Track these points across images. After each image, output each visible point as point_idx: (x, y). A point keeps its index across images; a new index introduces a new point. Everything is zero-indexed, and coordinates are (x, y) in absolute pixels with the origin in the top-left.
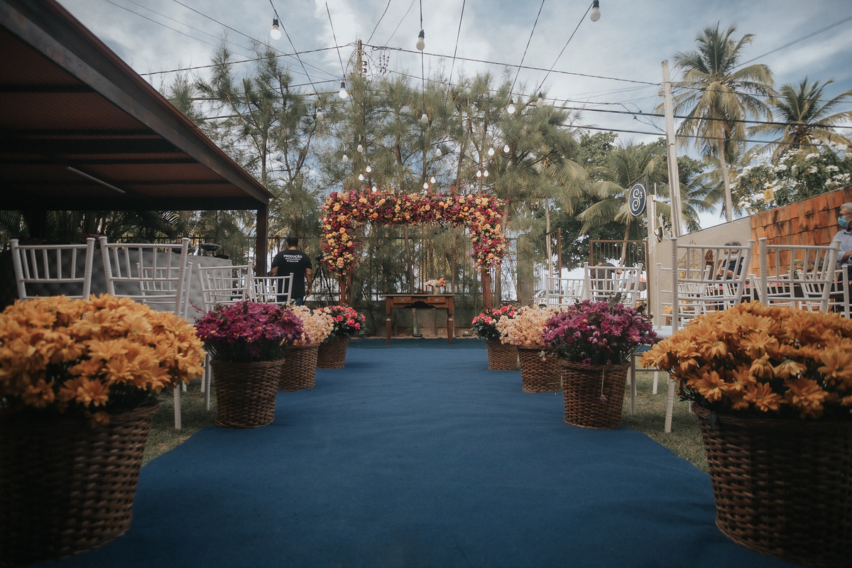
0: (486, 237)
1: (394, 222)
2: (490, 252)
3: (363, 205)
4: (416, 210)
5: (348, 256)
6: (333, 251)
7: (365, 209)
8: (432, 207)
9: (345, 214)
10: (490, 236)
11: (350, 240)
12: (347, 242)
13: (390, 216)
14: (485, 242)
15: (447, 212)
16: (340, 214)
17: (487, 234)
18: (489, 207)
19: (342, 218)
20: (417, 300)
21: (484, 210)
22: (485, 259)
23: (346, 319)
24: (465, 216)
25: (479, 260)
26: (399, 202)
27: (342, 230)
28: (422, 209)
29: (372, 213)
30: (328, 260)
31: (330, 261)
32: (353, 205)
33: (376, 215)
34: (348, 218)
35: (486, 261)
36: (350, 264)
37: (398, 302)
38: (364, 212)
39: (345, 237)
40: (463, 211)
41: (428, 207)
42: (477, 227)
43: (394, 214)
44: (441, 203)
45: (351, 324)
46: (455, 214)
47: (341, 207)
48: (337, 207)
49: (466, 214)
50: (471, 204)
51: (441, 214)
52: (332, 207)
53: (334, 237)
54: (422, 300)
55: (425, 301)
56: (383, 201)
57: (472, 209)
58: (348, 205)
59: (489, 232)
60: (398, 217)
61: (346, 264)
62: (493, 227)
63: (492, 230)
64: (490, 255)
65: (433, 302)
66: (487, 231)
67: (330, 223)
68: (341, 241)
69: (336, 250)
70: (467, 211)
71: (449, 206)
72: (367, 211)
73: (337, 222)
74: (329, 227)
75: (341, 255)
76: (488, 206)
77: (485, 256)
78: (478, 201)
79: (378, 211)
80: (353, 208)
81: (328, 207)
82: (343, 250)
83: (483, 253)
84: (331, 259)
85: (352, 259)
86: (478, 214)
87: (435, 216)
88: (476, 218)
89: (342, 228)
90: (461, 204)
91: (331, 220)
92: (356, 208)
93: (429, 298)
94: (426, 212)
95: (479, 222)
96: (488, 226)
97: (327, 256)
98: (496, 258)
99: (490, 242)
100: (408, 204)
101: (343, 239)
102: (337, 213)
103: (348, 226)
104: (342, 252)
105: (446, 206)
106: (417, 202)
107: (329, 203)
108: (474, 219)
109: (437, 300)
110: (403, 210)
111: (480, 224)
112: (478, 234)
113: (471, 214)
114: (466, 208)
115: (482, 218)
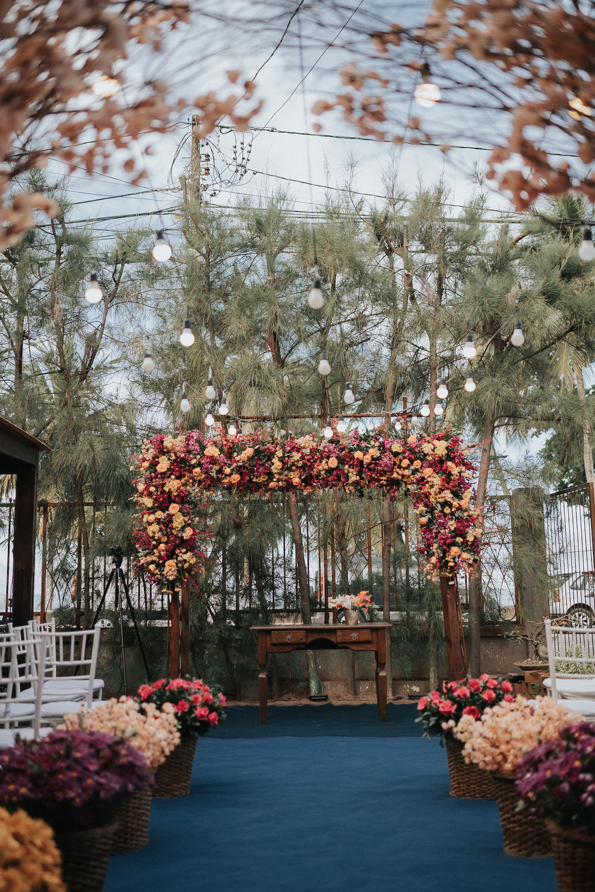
0: (445, 515)
1: (271, 489)
2: (454, 544)
3: (213, 460)
4: (311, 467)
5: (185, 557)
6: (156, 547)
7: (216, 467)
8: (341, 461)
9: (179, 478)
10: (452, 514)
11: (189, 525)
12: (183, 529)
13: (262, 479)
14: (443, 525)
15: (370, 470)
16: (169, 477)
17: (447, 510)
18: (449, 458)
19: (172, 485)
20: (316, 636)
21: (438, 464)
22: (444, 556)
23: (192, 708)
24: (403, 476)
25: (434, 560)
26: (279, 453)
27: (174, 508)
28: (323, 466)
29: (230, 475)
30: (148, 564)
31: (152, 567)
32: (194, 462)
33: (236, 478)
34: (185, 485)
35: (447, 562)
36: (189, 570)
37: (280, 641)
38: (214, 474)
39: (179, 521)
40: (400, 467)
41: (333, 462)
42: (427, 496)
43: (270, 475)
44: (358, 454)
45: (202, 716)
46: (385, 472)
47: (172, 464)
48: (164, 464)
49: (407, 472)
50: (414, 454)
51: (359, 473)
52: (154, 464)
53: (158, 521)
54: (325, 636)
55: (333, 639)
56: (249, 452)
57: (417, 464)
58: (184, 460)
59: (451, 506)
60: (278, 481)
61: (180, 571)
62: (457, 495)
63: (455, 503)
64: (455, 550)
65: (347, 639)
66: (446, 504)
67: (150, 495)
68: (172, 528)
69: (162, 546)
70: (407, 468)
71: (373, 459)
72: (220, 471)
73: (163, 492)
74: (148, 502)
75: (171, 555)
76: (447, 455)
77: (445, 552)
78: (427, 448)
79: (239, 470)
80: (194, 467)
81: (146, 464)
82: (177, 544)
83: (439, 547)
84: (153, 562)
85: (193, 561)
86: (428, 471)
87: (347, 478)
88: (423, 479)
89: (173, 505)
90: (396, 454)
91: (152, 489)
92: (199, 464)
93: (339, 633)
94: (330, 471)
95: (432, 486)
96: (448, 495)
97: (146, 556)
98: (465, 555)
99: (452, 525)
100: (296, 456)
101: (175, 524)
102: (164, 475)
103: (183, 499)
104: (174, 550)
105: (367, 459)
106: (314, 451)
107: (149, 456)
108: (422, 481)
109: (354, 636)
110: (287, 467)
111: (432, 491)
112: (431, 510)
113: (415, 471)
114: (405, 462)
115: (437, 480)
